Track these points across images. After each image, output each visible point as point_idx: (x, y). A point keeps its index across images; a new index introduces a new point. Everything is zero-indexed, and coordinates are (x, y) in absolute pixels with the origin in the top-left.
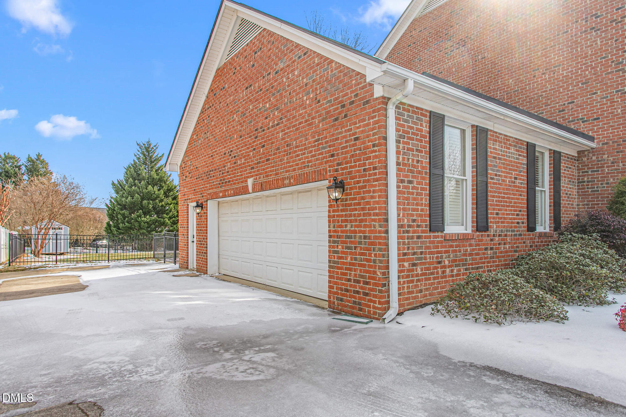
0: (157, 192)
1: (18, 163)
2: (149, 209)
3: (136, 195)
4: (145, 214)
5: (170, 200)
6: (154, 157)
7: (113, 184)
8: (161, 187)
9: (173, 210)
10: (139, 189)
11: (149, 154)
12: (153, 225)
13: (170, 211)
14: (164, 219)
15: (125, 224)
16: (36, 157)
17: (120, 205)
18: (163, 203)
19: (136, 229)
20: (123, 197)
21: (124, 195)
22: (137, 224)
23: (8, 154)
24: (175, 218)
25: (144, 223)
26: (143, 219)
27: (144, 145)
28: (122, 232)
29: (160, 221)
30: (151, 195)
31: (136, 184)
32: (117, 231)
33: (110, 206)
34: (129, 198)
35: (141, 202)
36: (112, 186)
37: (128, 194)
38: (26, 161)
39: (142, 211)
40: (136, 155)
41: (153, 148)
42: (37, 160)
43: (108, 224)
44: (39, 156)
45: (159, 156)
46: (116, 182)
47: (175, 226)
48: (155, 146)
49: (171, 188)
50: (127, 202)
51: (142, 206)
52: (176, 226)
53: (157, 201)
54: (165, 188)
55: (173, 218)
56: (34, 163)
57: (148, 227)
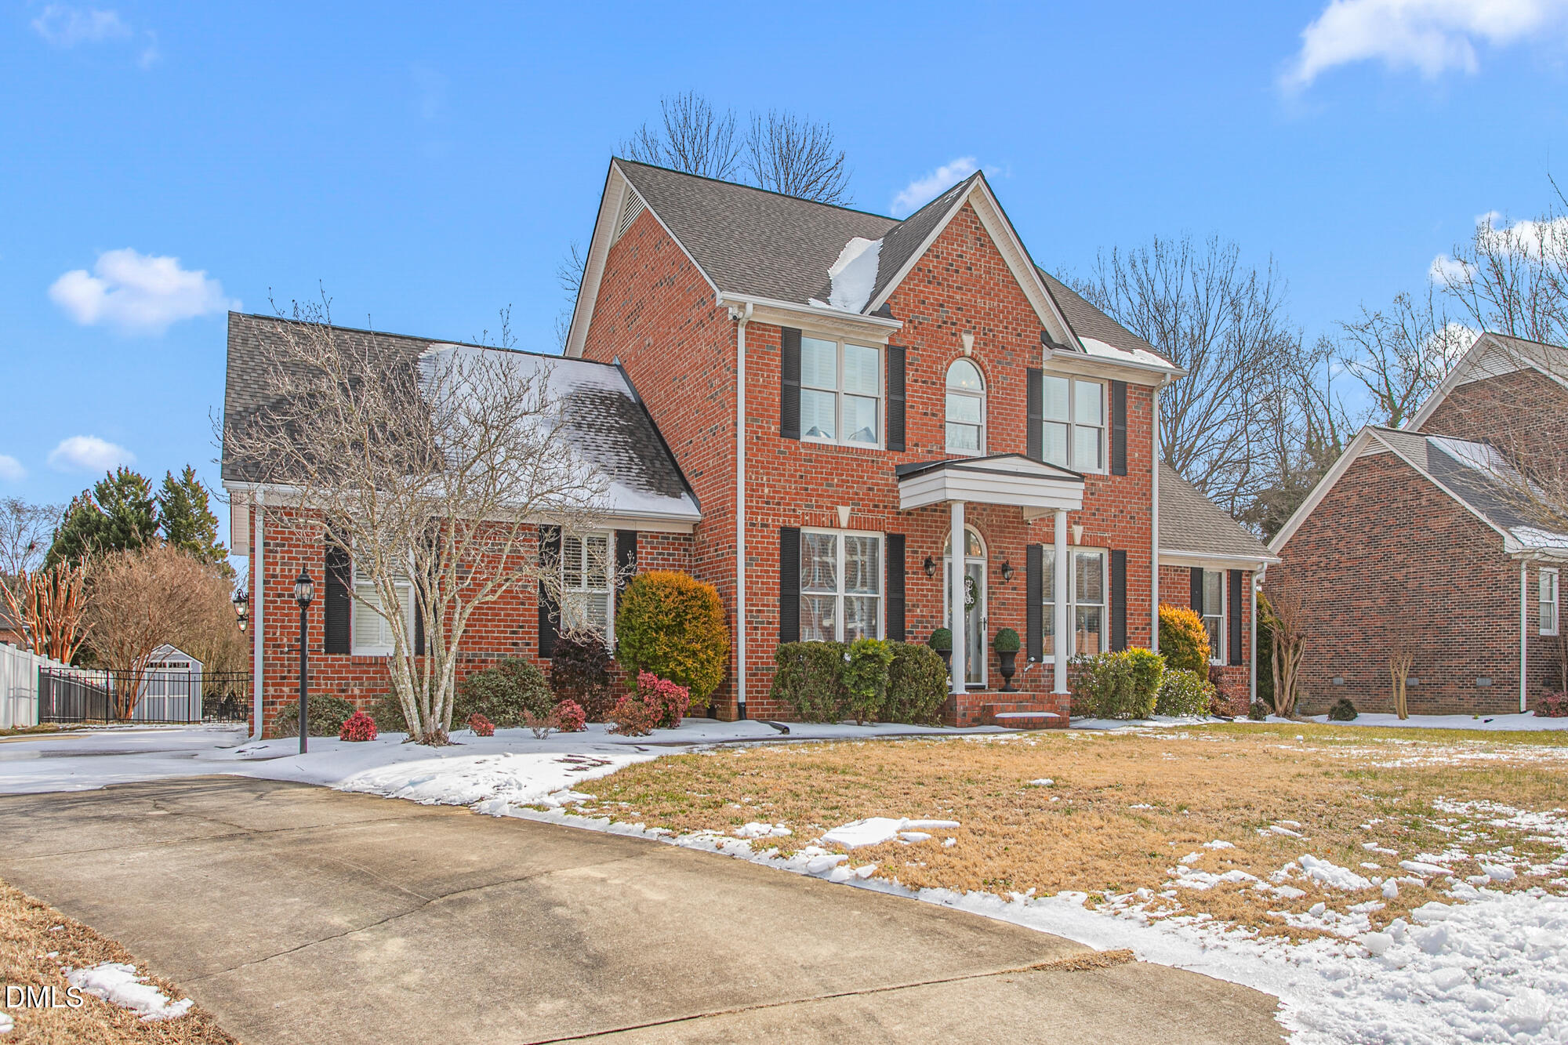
1: (146, 494)
16: (182, 478)
23: (127, 471)
38: (162, 488)
42: (185, 485)
44: (189, 473)
56: (177, 493)
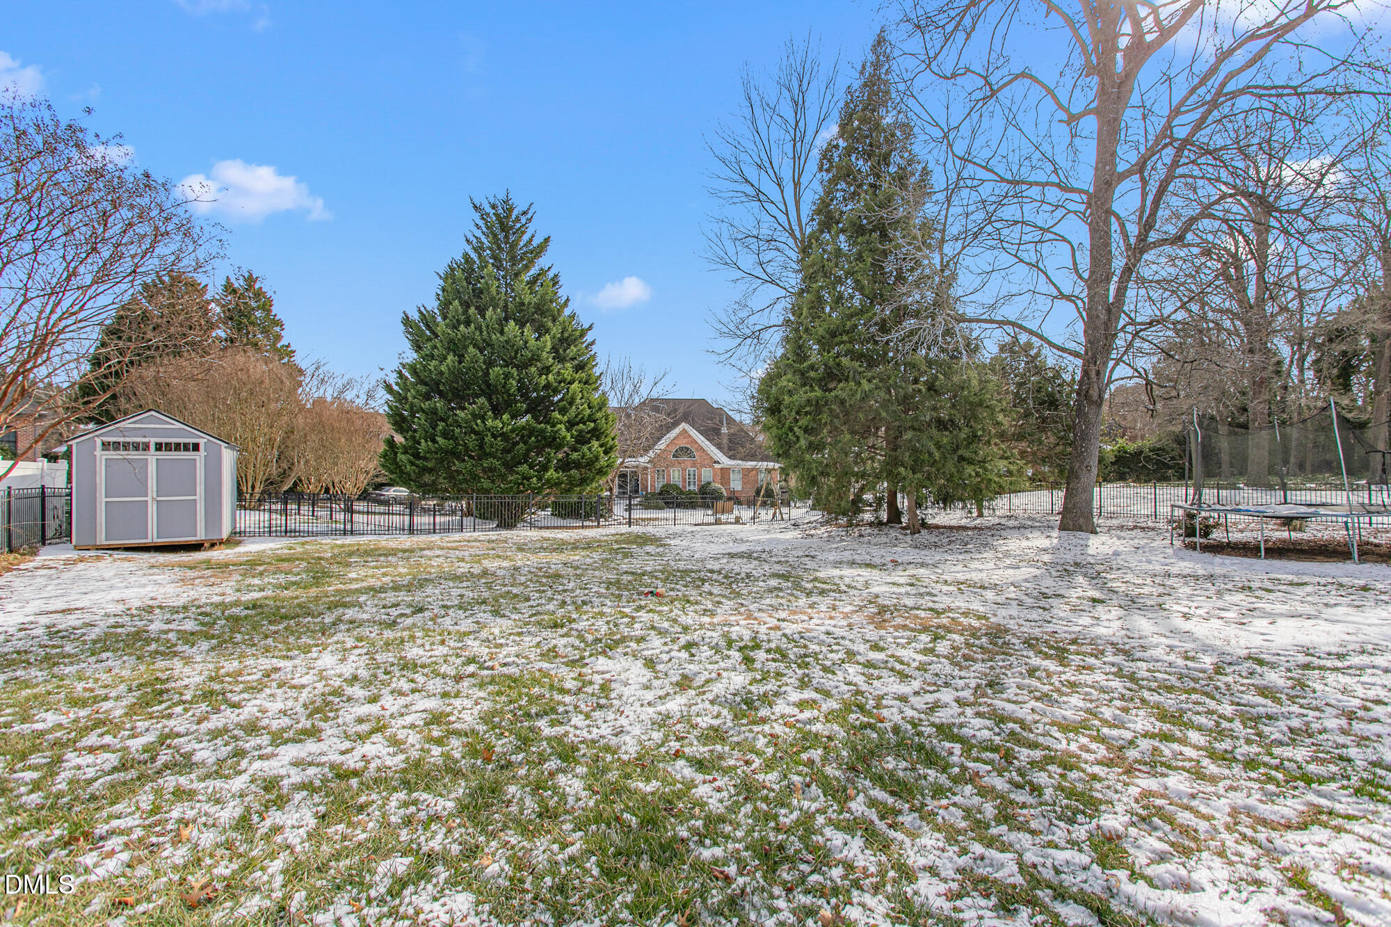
0: (532, 342)
2: (509, 395)
3: (471, 349)
4: (497, 411)
5: (568, 371)
6: (522, 244)
7: (407, 321)
8: (541, 330)
9: (578, 401)
10: (481, 332)
11: (506, 237)
12: (521, 445)
13: (571, 404)
14: (553, 426)
15: (434, 441)
17: (426, 384)
18: (551, 377)
19: (471, 457)
20: (432, 357)
21: (436, 352)
22: (472, 441)
24: (584, 424)
25: (494, 436)
26: (489, 423)
27: (494, 207)
28: (430, 465)
29: (543, 431)
30: (516, 353)
31: (472, 318)
32: (412, 464)
33: (396, 388)
34: (450, 357)
35: (487, 374)
36: (403, 328)
37: (448, 349)
39: (490, 400)
40: (472, 238)
41: (518, 220)
42: (246, 290)
43: (391, 443)
45: (535, 243)
46: (415, 316)
47: (585, 448)
48: (524, 213)
49: (570, 335)
50: (442, 373)
51: (488, 385)
52: (590, 449)
53: (533, 369)
54: (556, 330)
55: (578, 424)
57: (506, 451)
